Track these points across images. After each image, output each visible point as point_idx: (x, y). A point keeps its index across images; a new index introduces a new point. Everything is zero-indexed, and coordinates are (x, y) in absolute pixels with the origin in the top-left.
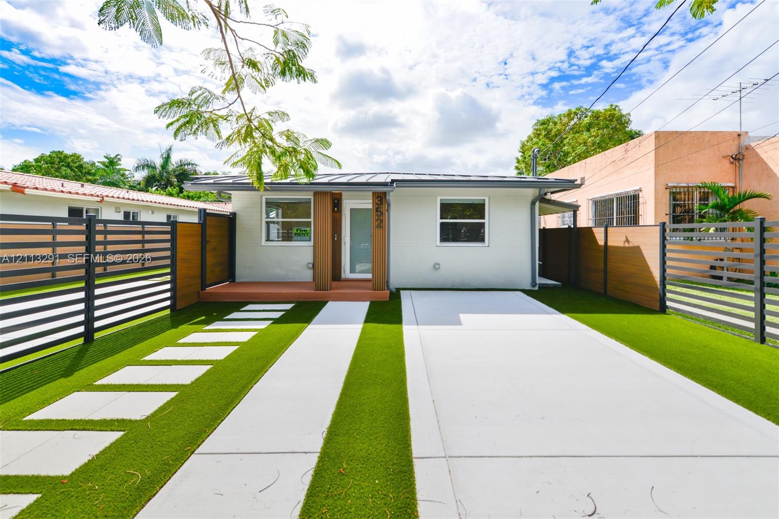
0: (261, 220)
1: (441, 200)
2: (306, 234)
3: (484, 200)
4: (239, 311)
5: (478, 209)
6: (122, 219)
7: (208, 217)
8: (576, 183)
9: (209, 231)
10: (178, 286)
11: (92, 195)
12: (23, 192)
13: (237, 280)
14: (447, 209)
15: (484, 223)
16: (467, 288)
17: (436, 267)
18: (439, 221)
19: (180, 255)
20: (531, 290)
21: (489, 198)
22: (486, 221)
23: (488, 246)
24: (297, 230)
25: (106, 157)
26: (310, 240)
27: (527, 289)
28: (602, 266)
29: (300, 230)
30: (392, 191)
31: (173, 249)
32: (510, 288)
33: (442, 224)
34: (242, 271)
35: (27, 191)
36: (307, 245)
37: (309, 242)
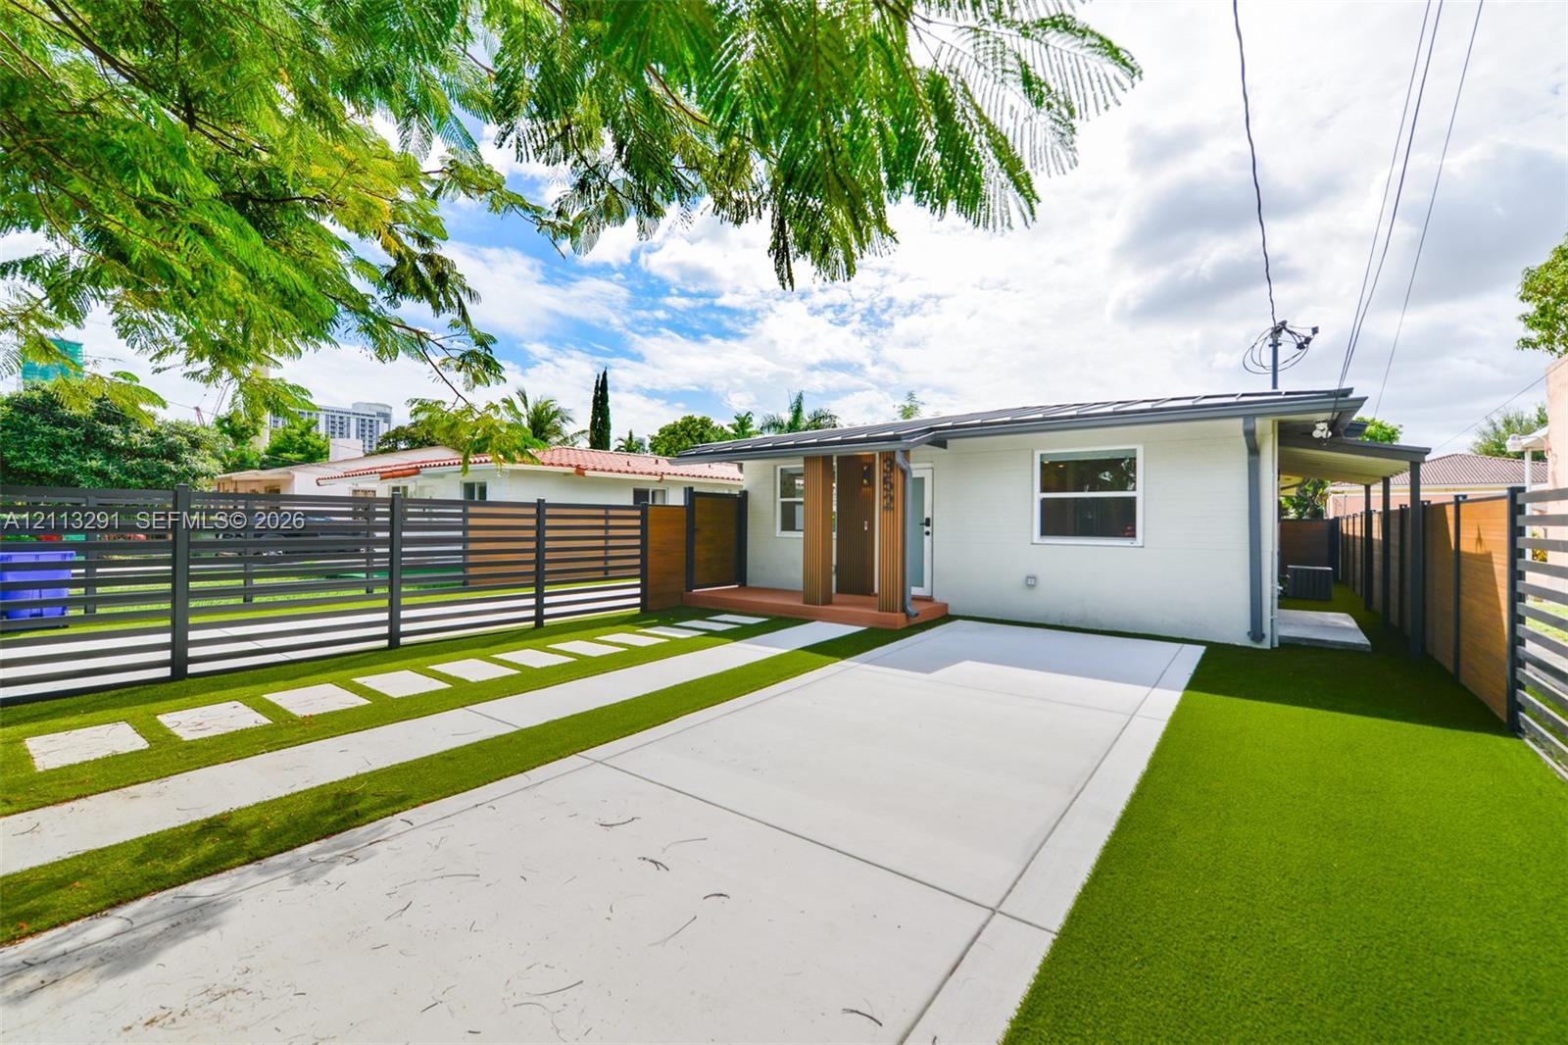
0: (775, 501)
1: (1043, 456)
3: (1134, 451)
4: (704, 619)
5: (1121, 469)
6: (631, 503)
7: (697, 499)
8: (1351, 396)
9: (698, 516)
10: (649, 582)
11: (650, 474)
12: (583, 475)
13: (749, 584)
14: (1055, 474)
15: (1132, 499)
16: (1095, 628)
17: (1031, 582)
18: (1039, 496)
19: (650, 545)
20: (1251, 648)
21: (1146, 447)
22: (1138, 494)
23: (1144, 546)
25: (737, 418)
27: (1238, 644)
31: (644, 537)
32: (1195, 638)
33: (1044, 503)
34: (755, 573)
35: (588, 473)
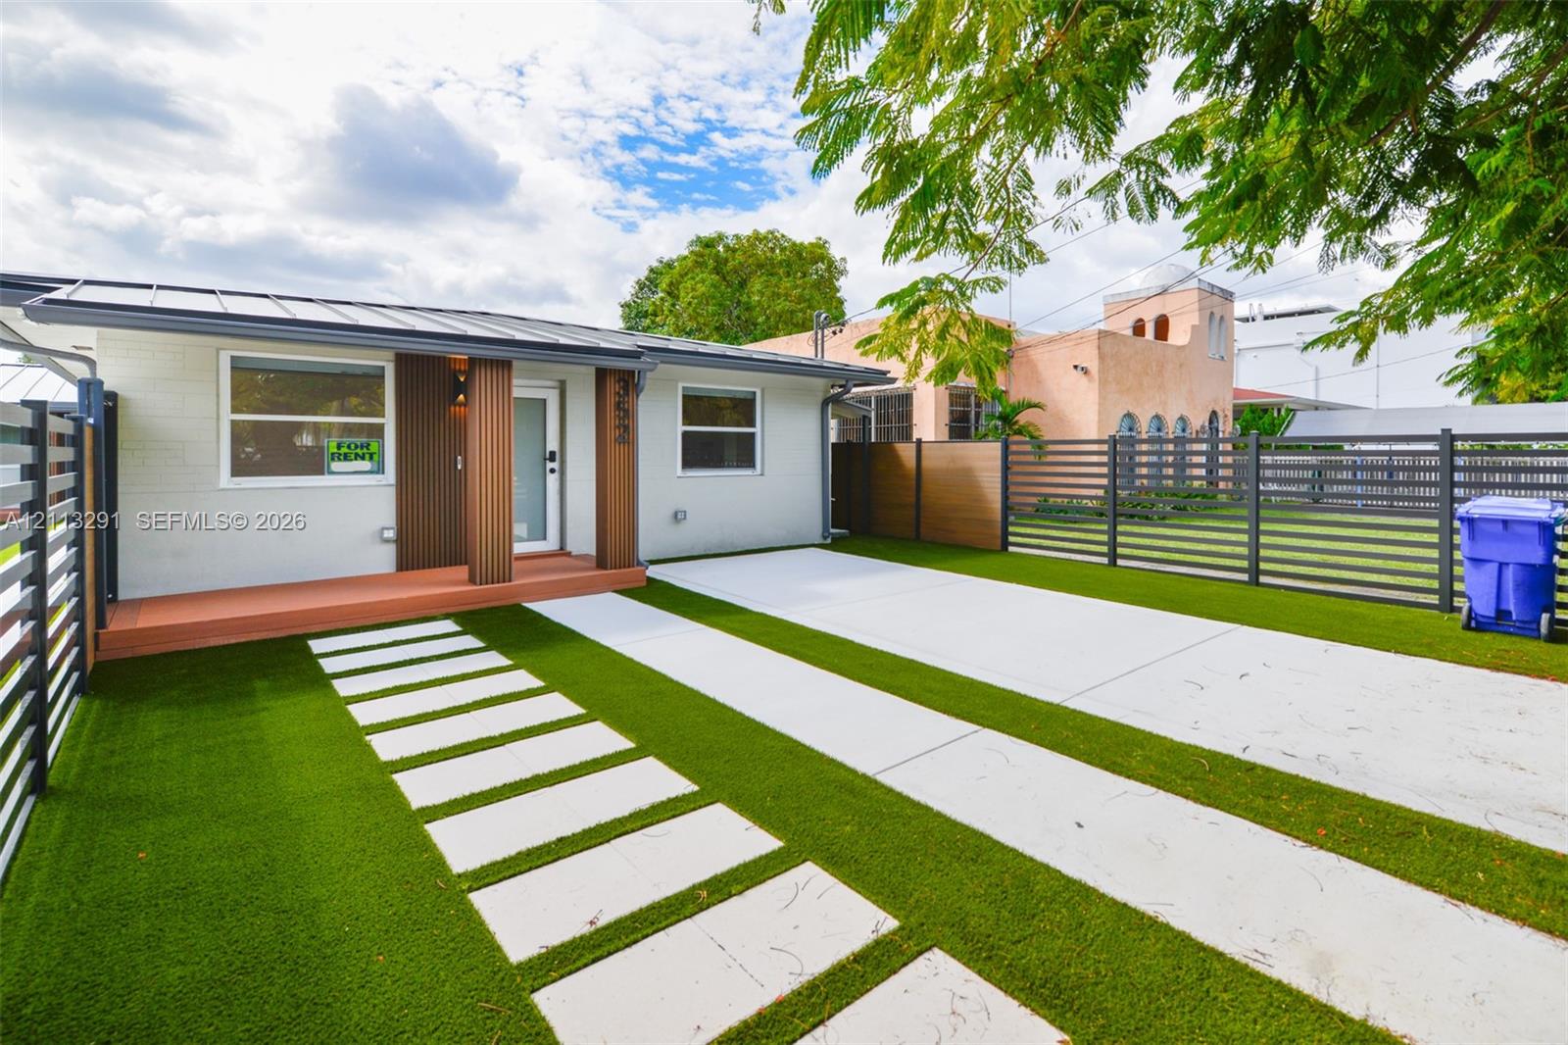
0: (218, 417)
1: (684, 388)
2: (367, 456)
3: (754, 393)
5: (744, 408)
13: (123, 594)
15: (753, 435)
16: (731, 551)
17: (679, 516)
18: (681, 428)
20: (824, 544)
21: (763, 391)
22: (757, 430)
23: (762, 475)
24: (339, 447)
26: (380, 469)
27: (817, 543)
28: (913, 500)
29: (349, 447)
30: (651, 370)
32: (795, 544)
33: (685, 434)
36: (374, 483)
37: (379, 477)
